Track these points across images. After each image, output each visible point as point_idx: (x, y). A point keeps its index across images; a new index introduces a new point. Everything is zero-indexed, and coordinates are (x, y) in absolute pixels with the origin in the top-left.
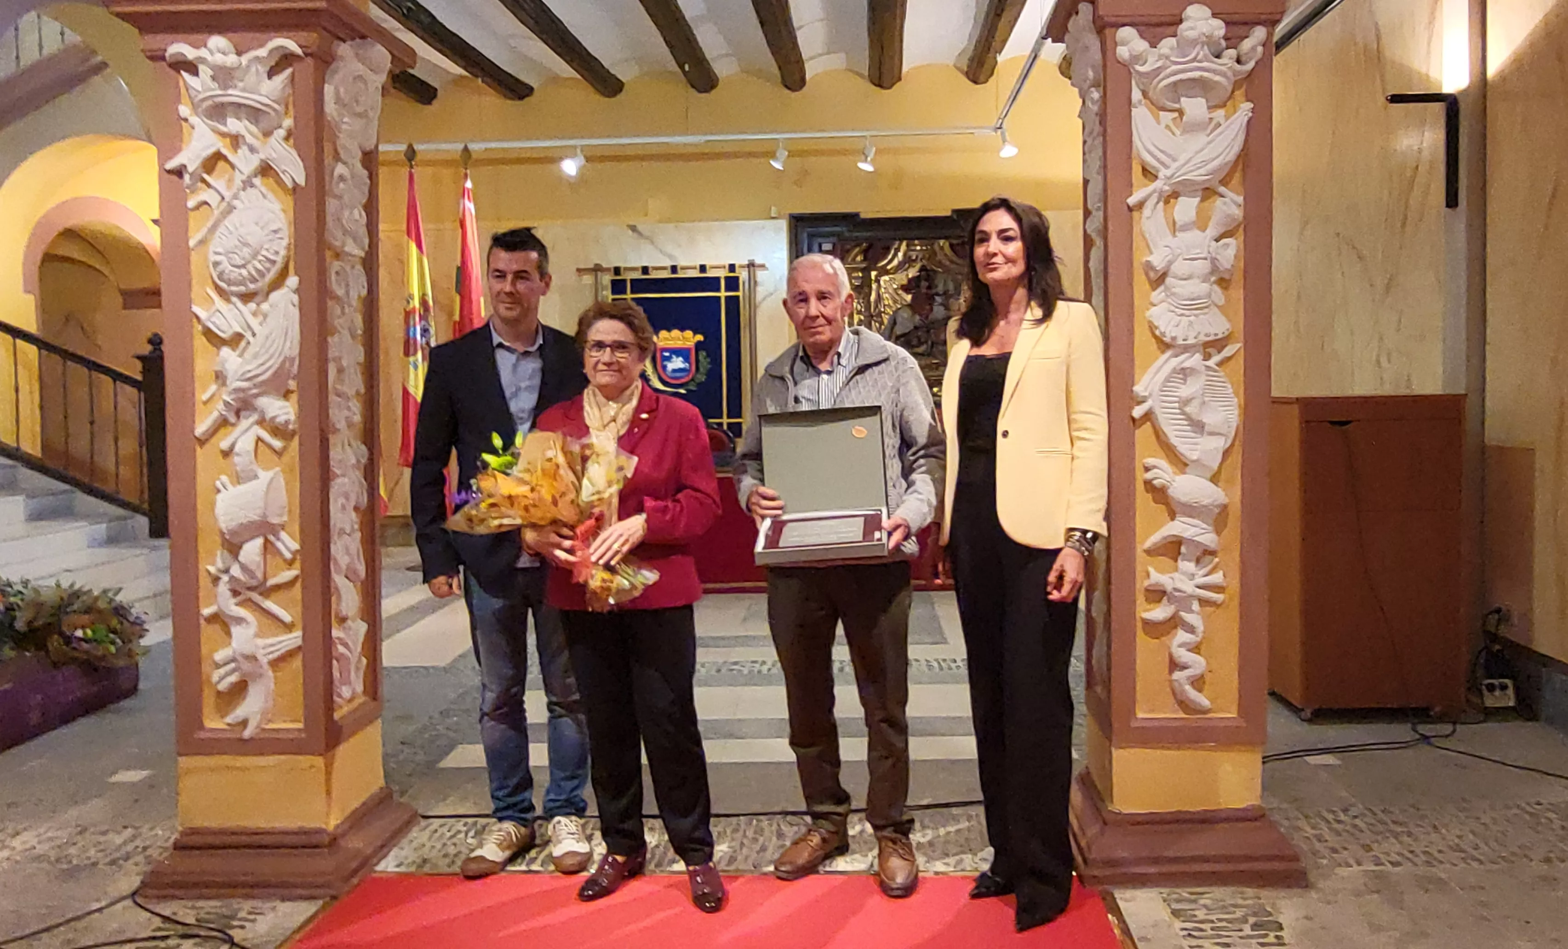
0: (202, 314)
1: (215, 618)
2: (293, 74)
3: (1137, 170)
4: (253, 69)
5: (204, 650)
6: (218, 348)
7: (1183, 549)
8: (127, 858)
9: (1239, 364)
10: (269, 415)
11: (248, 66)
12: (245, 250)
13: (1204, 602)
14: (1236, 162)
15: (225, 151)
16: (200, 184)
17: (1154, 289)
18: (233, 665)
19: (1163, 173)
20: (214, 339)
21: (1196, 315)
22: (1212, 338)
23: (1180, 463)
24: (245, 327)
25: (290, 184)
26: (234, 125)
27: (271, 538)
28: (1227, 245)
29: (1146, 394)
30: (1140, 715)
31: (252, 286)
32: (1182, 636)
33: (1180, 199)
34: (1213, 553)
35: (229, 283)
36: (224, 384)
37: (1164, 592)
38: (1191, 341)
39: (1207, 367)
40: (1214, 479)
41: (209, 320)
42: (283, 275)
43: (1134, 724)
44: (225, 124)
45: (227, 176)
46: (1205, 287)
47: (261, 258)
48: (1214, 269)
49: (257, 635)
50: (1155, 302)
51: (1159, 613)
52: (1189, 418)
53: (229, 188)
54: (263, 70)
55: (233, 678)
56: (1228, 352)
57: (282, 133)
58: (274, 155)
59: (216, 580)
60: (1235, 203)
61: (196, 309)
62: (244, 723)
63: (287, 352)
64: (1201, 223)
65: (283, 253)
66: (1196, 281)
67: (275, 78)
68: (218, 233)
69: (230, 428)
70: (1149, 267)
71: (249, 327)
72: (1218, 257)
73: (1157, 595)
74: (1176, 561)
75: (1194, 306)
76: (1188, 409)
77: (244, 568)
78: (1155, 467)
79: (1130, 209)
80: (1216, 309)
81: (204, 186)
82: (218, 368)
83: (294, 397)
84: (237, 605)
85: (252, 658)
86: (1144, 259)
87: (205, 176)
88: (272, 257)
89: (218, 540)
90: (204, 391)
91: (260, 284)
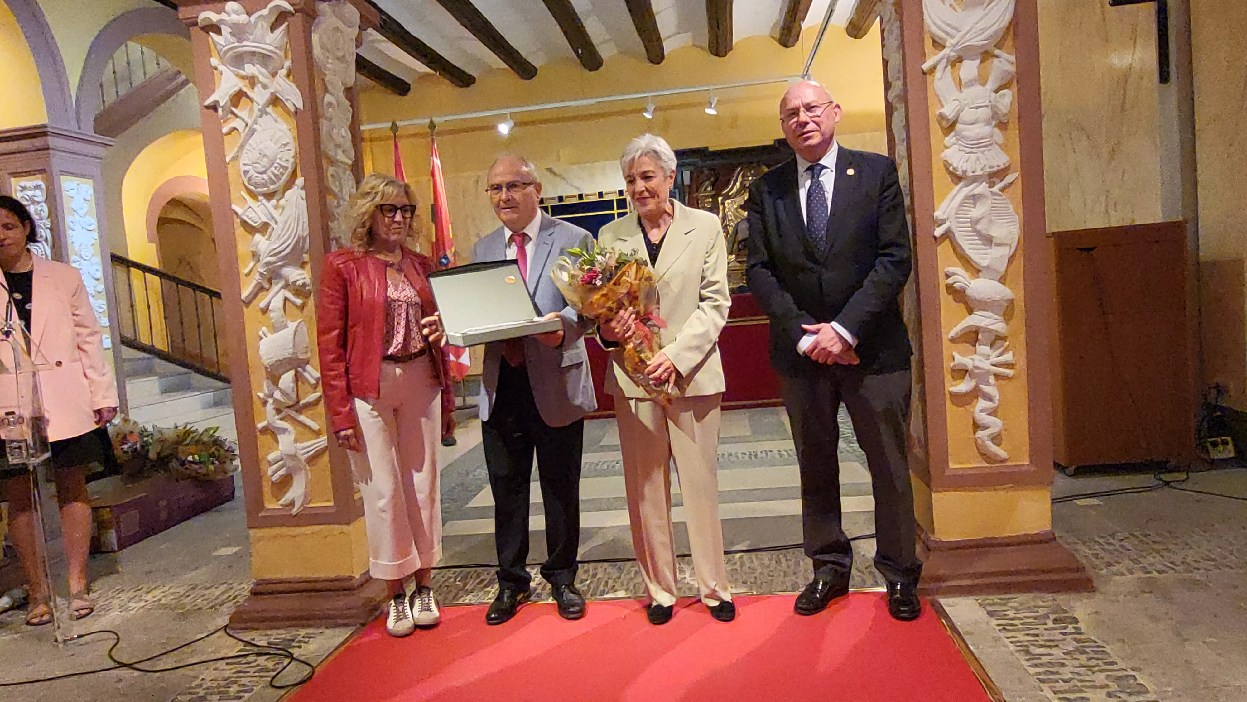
0: (239, 211)
1: (265, 430)
2: (288, 26)
3: (928, 43)
4: (259, 25)
5: (261, 455)
6: (253, 236)
7: (980, 336)
8: (223, 603)
9: (1018, 189)
10: (292, 280)
11: (256, 23)
12: (265, 160)
13: (997, 376)
14: (1008, 28)
15: (245, 89)
16: (230, 116)
17: (946, 135)
18: (281, 463)
19: (950, 42)
20: (250, 229)
21: (983, 152)
22: (995, 169)
23: (975, 270)
24: (270, 217)
25: (292, 109)
26: (250, 69)
27: (300, 369)
28: (1004, 95)
29: (945, 217)
30: (952, 465)
31: (272, 187)
32: (982, 403)
33: (964, 62)
34: (1004, 338)
35: (257, 185)
36: (259, 261)
37: (967, 371)
38: (979, 172)
39: (992, 193)
40: (1002, 280)
41: (244, 213)
42: (294, 176)
43: (947, 473)
44: (244, 70)
45: (249, 107)
46: (987, 129)
47: (276, 165)
48: (995, 115)
49: (296, 441)
50: (948, 145)
51: (963, 386)
52: (979, 234)
53: (250, 116)
54: (267, 26)
55: (281, 472)
56: (1009, 179)
57: (284, 72)
58: (280, 89)
59: (265, 403)
60: (1009, 62)
61: (234, 207)
62: (292, 504)
63: (300, 232)
64: (982, 80)
65: (292, 160)
66: (982, 124)
67: (276, 31)
68: (245, 151)
69: (265, 293)
70: (942, 117)
71: (273, 218)
72: (998, 104)
73: (961, 373)
74: (974, 346)
75: (980, 145)
76: (979, 227)
77: (283, 392)
78: (954, 274)
79: (924, 73)
80: (997, 146)
81: (233, 116)
82: (253, 249)
83: (308, 267)
84: (281, 419)
85: (293, 457)
86: (938, 113)
87: (233, 109)
88: (284, 164)
89: (264, 373)
90: (246, 266)
91: (277, 185)
